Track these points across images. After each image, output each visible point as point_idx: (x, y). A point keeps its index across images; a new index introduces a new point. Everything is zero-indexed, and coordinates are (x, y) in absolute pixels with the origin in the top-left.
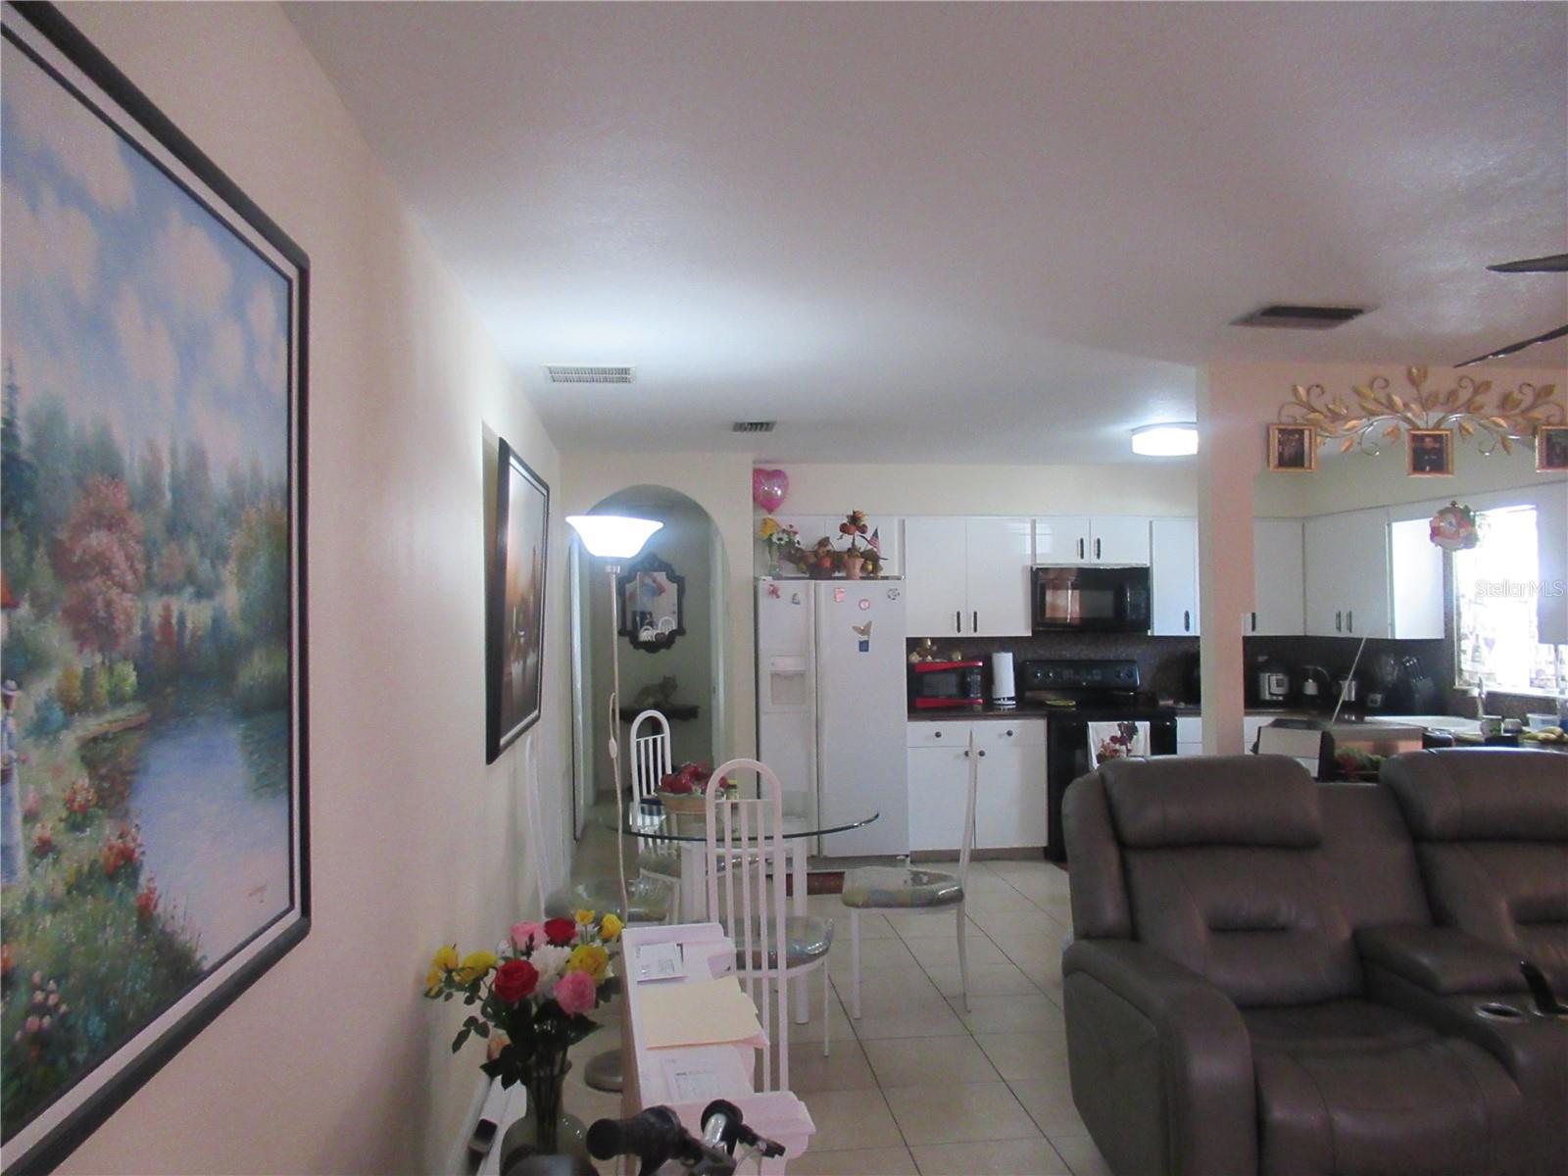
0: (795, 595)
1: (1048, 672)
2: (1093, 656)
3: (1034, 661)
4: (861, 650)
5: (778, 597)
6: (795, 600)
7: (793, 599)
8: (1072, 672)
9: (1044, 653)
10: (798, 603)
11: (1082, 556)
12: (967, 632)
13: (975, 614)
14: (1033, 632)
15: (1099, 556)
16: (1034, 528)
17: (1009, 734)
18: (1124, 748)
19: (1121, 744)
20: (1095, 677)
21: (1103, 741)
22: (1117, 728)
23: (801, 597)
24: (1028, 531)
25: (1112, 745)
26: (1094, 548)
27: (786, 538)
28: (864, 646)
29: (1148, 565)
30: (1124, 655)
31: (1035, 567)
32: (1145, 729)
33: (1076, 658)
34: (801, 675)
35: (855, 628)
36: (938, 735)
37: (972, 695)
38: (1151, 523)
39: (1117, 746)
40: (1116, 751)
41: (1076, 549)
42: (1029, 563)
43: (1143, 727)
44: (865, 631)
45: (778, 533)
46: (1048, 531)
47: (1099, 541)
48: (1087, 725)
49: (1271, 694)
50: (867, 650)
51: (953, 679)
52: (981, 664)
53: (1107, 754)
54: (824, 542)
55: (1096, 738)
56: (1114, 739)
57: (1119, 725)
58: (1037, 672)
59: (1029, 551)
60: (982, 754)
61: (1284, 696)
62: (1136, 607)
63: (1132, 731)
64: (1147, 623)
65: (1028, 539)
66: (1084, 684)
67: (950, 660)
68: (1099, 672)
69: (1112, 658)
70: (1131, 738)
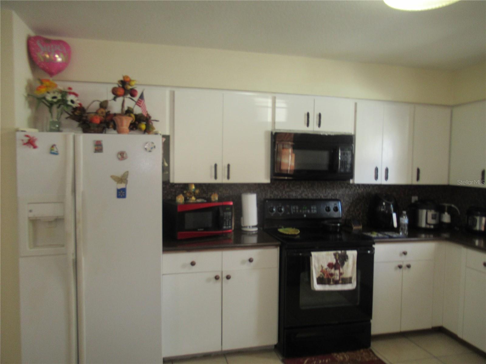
0: (53, 146)
1: (281, 208)
2: (310, 196)
3: (270, 200)
4: (119, 197)
5: (35, 147)
6: (53, 151)
7: (51, 150)
8: (297, 208)
9: (278, 194)
10: (56, 154)
11: (308, 125)
12: (222, 179)
13: (229, 166)
14: (271, 180)
15: (319, 125)
16: (274, 103)
17: (251, 260)
18: (337, 272)
19: (336, 269)
20: (312, 211)
21: (322, 267)
22: (333, 257)
23: (60, 148)
24: (270, 104)
25: (329, 270)
26: (316, 120)
27: (59, 97)
28: (121, 193)
29: (353, 133)
30: (330, 195)
31: (274, 132)
32: (353, 257)
33: (299, 197)
34: (59, 220)
35: (113, 177)
36: (193, 264)
37: (225, 227)
38: (356, 104)
39: (333, 271)
40: (332, 275)
41: (304, 119)
42: (270, 129)
43: (352, 254)
44: (123, 179)
45: (54, 92)
46: (284, 105)
47: (320, 115)
48: (311, 255)
49: (427, 223)
50: (124, 197)
51: (209, 216)
52: (231, 203)
53: (325, 277)
54: (104, 105)
55: (317, 265)
56: (330, 265)
57: (335, 255)
58: (272, 208)
59: (269, 119)
60: (228, 277)
61: (434, 225)
62: (344, 163)
63: (343, 259)
64: (351, 175)
65: (270, 111)
66: (305, 216)
67: (209, 200)
68: (315, 208)
69: (323, 197)
70: (343, 264)
